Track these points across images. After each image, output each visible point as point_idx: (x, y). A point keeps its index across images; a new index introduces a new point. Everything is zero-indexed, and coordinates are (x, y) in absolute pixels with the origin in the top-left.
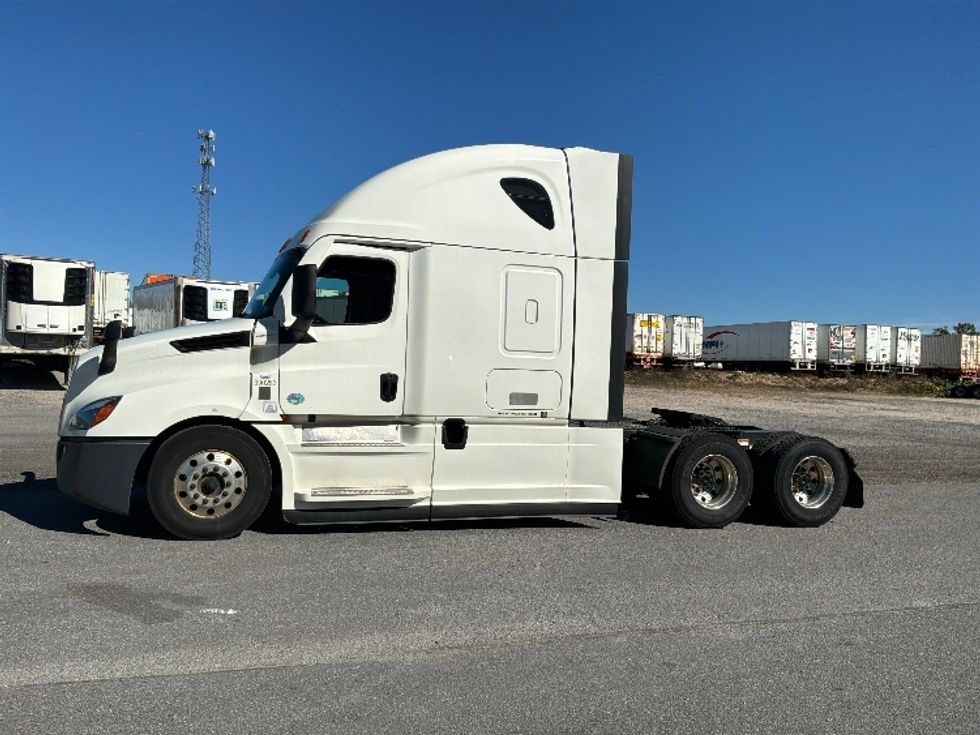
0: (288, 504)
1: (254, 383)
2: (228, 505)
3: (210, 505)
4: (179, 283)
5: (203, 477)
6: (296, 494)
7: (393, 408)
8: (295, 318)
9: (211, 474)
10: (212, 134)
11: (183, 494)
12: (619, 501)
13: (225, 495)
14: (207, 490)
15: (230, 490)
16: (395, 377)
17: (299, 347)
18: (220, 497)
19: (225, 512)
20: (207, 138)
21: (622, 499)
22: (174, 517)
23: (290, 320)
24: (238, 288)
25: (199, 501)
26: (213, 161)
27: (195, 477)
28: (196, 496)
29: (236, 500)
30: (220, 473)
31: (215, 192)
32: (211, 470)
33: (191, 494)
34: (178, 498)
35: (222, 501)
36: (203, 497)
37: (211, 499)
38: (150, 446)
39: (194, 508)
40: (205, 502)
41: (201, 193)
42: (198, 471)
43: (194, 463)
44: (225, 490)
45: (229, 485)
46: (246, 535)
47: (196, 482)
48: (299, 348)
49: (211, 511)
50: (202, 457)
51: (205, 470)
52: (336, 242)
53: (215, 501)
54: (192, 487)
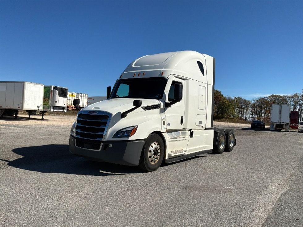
0: (167, 157)
1: (162, 120)
6: (168, 154)
7: (182, 126)
12: (213, 149)
16: (183, 117)
21: (213, 148)
23: (167, 101)
34: (149, 158)
39: (152, 161)
43: (152, 146)
46: (159, 168)
49: (155, 162)
52: (173, 76)
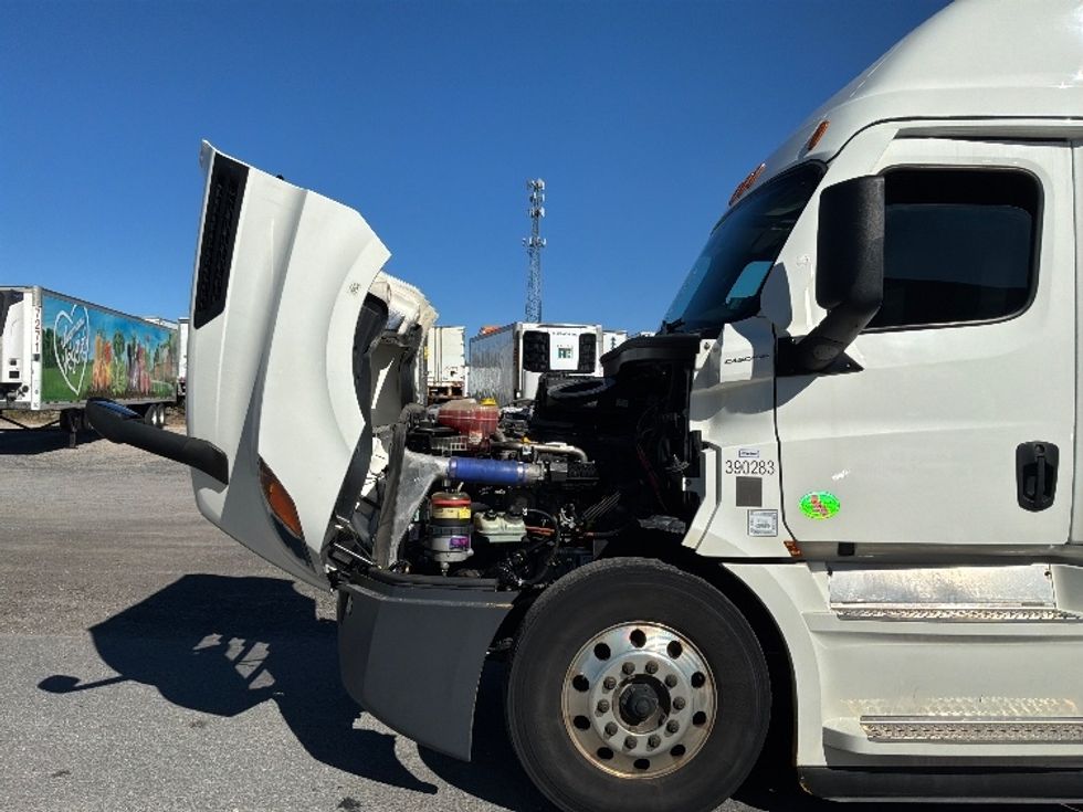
0: (810, 754)
1: (725, 467)
2: (678, 751)
3: (641, 750)
4: (518, 328)
5: (623, 684)
6: (826, 731)
7: (1047, 527)
8: (823, 314)
9: (639, 679)
10: (542, 183)
11: (582, 723)
13: (671, 729)
14: (632, 715)
15: (683, 718)
16: (1050, 452)
17: (821, 384)
18: (661, 732)
19: (671, 766)
20: (537, 188)
22: (567, 774)
23: (807, 316)
24: (584, 331)
25: (616, 742)
26: (542, 211)
27: (608, 685)
28: (610, 730)
29: (696, 740)
30: (660, 676)
31: (545, 243)
32: (640, 670)
33: (600, 722)
34: (572, 732)
35: (667, 742)
36: (624, 731)
37: (641, 737)
38: (512, 612)
39: (605, 753)
40: (630, 743)
41: (532, 245)
42: (613, 670)
43: (603, 652)
44: (672, 717)
45: (679, 706)
47: (609, 697)
48: (823, 389)
49: (642, 764)
50: (618, 638)
51: (626, 669)
52: (902, 135)
53: (652, 743)
54: (602, 709)
